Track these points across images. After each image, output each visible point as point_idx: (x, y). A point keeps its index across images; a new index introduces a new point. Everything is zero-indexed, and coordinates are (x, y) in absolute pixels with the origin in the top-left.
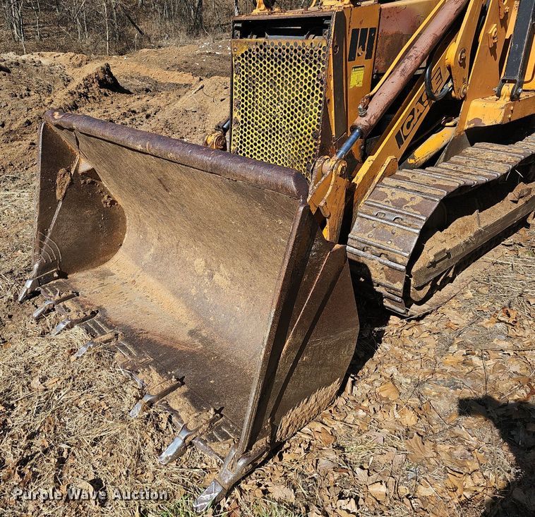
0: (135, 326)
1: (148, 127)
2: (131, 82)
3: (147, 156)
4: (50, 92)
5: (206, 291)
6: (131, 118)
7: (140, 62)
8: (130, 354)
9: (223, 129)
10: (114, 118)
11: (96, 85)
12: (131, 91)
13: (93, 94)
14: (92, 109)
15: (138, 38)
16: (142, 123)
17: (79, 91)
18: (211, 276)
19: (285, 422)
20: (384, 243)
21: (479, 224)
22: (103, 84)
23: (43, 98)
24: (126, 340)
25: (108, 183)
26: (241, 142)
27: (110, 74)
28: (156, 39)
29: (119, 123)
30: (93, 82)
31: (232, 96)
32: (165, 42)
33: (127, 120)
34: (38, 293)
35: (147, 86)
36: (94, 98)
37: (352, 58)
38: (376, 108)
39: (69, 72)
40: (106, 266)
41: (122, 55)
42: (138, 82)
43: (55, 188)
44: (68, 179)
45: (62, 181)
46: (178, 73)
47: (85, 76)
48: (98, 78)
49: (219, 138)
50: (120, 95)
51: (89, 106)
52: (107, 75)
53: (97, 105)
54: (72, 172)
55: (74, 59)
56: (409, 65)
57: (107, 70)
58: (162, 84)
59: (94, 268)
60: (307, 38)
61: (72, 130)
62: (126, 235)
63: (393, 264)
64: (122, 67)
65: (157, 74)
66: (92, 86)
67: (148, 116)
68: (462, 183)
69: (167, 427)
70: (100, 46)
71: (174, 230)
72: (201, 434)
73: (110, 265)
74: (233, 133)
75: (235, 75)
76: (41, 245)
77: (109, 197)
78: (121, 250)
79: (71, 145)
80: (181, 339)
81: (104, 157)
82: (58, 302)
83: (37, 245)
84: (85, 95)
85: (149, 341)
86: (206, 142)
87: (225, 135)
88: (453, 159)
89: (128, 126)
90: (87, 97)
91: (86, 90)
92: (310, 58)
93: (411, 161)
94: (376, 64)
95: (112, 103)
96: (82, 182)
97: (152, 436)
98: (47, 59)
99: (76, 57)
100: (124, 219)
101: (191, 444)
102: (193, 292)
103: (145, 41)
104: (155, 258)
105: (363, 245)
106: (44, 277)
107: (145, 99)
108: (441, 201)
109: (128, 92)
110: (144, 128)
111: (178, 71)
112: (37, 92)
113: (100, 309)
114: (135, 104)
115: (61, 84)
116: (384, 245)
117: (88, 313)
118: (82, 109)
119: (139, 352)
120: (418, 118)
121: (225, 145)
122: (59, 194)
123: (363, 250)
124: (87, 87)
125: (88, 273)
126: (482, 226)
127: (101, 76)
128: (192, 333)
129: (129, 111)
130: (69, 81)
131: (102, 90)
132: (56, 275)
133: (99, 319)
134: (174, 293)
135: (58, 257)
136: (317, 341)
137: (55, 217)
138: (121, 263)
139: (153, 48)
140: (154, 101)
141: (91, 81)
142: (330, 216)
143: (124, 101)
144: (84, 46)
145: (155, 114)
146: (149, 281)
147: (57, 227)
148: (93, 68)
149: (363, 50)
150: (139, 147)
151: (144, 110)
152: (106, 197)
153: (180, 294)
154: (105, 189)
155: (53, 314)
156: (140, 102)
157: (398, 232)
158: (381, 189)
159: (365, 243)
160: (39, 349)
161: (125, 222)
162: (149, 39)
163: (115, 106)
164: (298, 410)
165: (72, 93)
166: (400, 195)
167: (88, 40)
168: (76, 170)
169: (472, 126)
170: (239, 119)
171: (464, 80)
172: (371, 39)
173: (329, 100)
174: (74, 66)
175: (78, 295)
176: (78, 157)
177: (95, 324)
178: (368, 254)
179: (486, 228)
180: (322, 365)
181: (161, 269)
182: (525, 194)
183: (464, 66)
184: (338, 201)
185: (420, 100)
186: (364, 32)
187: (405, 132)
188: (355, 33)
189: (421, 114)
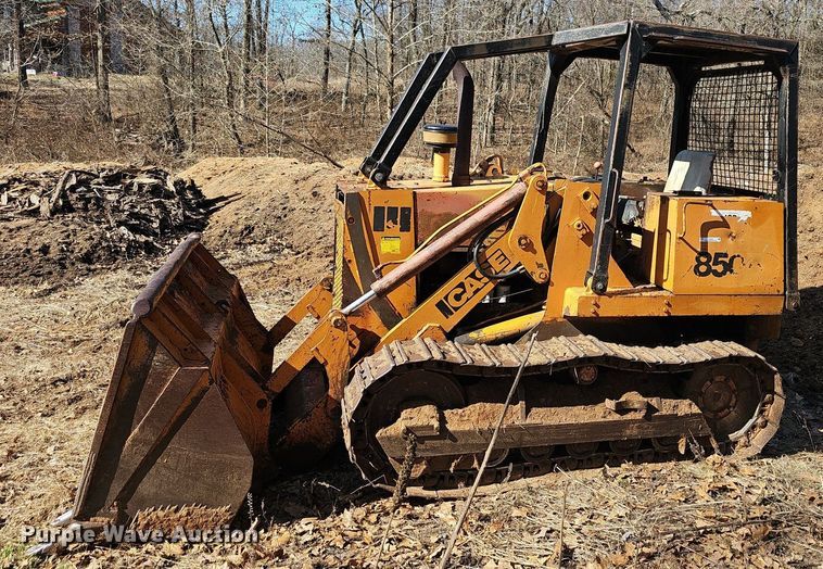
19: (143, 518)
21: (524, 418)
37: (379, 227)
93: (473, 335)
120: (475, 292)
126: (528, 422)
136: (182, 449)
142: (326, 363)
149: (395, 223)
164: (161, 513)
171: (541, 265)
172: (406, 216)
173: (350, 261)
180: (196, 479)
182: (636, 406)
183: (535, 252)
184: (338, 350)
185: (473, 275)
186: (393, 211)
187: (452, 302)
188: (379, 210)
189: (478, 290)
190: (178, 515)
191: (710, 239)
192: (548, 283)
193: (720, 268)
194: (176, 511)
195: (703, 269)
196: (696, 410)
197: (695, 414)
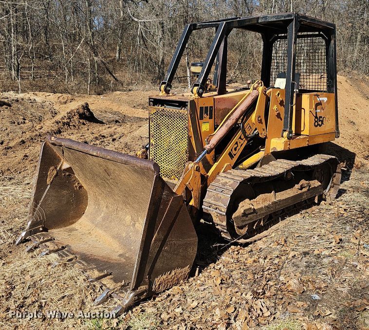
0: (88, 253)
1: (112, 147)
2: (105, 115)
3: (98, 158)
4: (41, 121)
5: (131, 234)
6: (101, 140)
7: (113, 101)
8: (83, 265)
9: (146, 148)
10: (88, 140)
11: (76, 117)
12: (104, 122)
13: (74, 124)
14: (72, 134)
15: (113, 83)
16: (108, 144)
17: (63, 121)
18: (134, 225)
19: (157, 281)
20: (217, 202)
21: (275, 198)
22: (82, 116)
23: (35, 125)
24: (82, 259)
25: (78, 176)
26: (155, 155)
27: (88, 110)
28: (128, 85)
29: (92, 144)
30: (75, 115)
31: (150, 132)
32: (134, 87)
33: (98, 142)
34: (28, 240)
35: (117, 118)
36: (74, 126)
37: (202, 118)
38: (214, 141)
39: (56, 107)
40: (73, 226)
41: (99, 94)
42: (110, 115)
43: (47, 177)
44: (55, 172)
45: (52, 173)
46: (142, 110)
47: (69, 110)
48: (78, 113)
49: (143, 153)
50: (95, 125)
51: (70, 131)
52: (86, 111)
53: (76, 131)
54: (58, 169)
55: (61, 98)
56: (230, 122)
57: (86, 107)
58: (129, 117)
59: (65, 227)
60: (181, 109)
61: (61, 146)
62: (87, 207)
63: (221, 212)
64: (98, 104)
65: (125, 110)
66: (73, 118)
67: (114, 140)
68: (253, 175)
69: (99, 291)
70: (83, 87)
71: (115, 200)
72: (116, 291)
73: (76, 226)
74: (151, 150)
75: (151, 122)
76: (34, 210)
77: (78, 184)
78: (83, 216)
79: (58, 153)
80: (114, 258)
81: (78, 160)
82: (42, 243)
83: (32, 210)
84: (68, 124)
85: (95, 259)
86: (137, 155)
87: (147, 151)
88: (263, 166)
89: (98, 146)
90: (69, 125)
91: (68, 120)
92: (181, 117)
93: (240, 166)
94: (216, 121)
95: (88, 130)
96: (63, 174)
97: (91, 294)
98: (40, 97)
99: (63, 97)
100: (87, 197)
101: (110, 296)
102: (124, 235)
103: (119, 85)
104: (104, 219)
105: (210, 205)
106: (34, 230)
107: (114, 128)
108: (240, 182)
109: (102, 123)
110: (110, 147)
111: (142, 108)
112: (31, 121)
113: (68, 245)
114: (105, 131)
115: (50, 115)
116: (217, 203)
117: (60, 247)
118: (65, 133)
119: (89, 264)
120: (241, 146)
121: (147, 156)
122: (49, 181)
123: (210, 207)
124: (70, 119)
125: (61, 229)
126: (277, 199)
127: (81, 111)
128: (120, 255)
129: (99, 136)
130: (56, 114)
131: (81, 121)
132: (41, 229)
133: (67, 251)
134: (114, 237)
135: (43, 218)
136: (172, 240)
137: (45, 194)
138: (82, 224)
139: (125, 91)
140: (120, 130)
141: (73, 114)
142: (193, 190)
143: (97, 129)
144: (69, 86)
145: (119, 138)
146: (100, 232)
147: (45, 200)
148: (76, 105)
149: (207, 115)
150: (95, 154)
151: (111, 136)
152: (76, 184)
153: (117, 237)
154: (76, 179)
155: (38, 249)
156: (110, 130)
157: (222, 197)
158: (218, 178)
159: (210, 203)
160: (29, 264)
161: (87, 200)
162: (122, 85)
163: (90, 131)
164: (164, 277)
165: (57, 123)
166: (225, 180)
167: (72, 82)
168: (60, 168)
169: (273, 151)
170: (153, 143)
171: (264, 130)
172: (211, 111)
173: (191, 137)
174: (61, 103)
175: (54, 239)
176: (62, 161)
177: (64, 253)
178: (211, 209)
179: (280, 201)
180: (177, 254)
181: (107, 225)
182: (306, 185)
183: (262, 124)
184: (197, 183)
185: (240, 138)
186: (206, 108)
187: (234, 152)
188: (201, 108)
189: (242, 144)
190: (171, 275)
191: (318, 111)
192: (266, 137)
193: (320, 123)
194: (170, 274)
195: (316, 124)
196: (320, 184)
197: (320, 185)
